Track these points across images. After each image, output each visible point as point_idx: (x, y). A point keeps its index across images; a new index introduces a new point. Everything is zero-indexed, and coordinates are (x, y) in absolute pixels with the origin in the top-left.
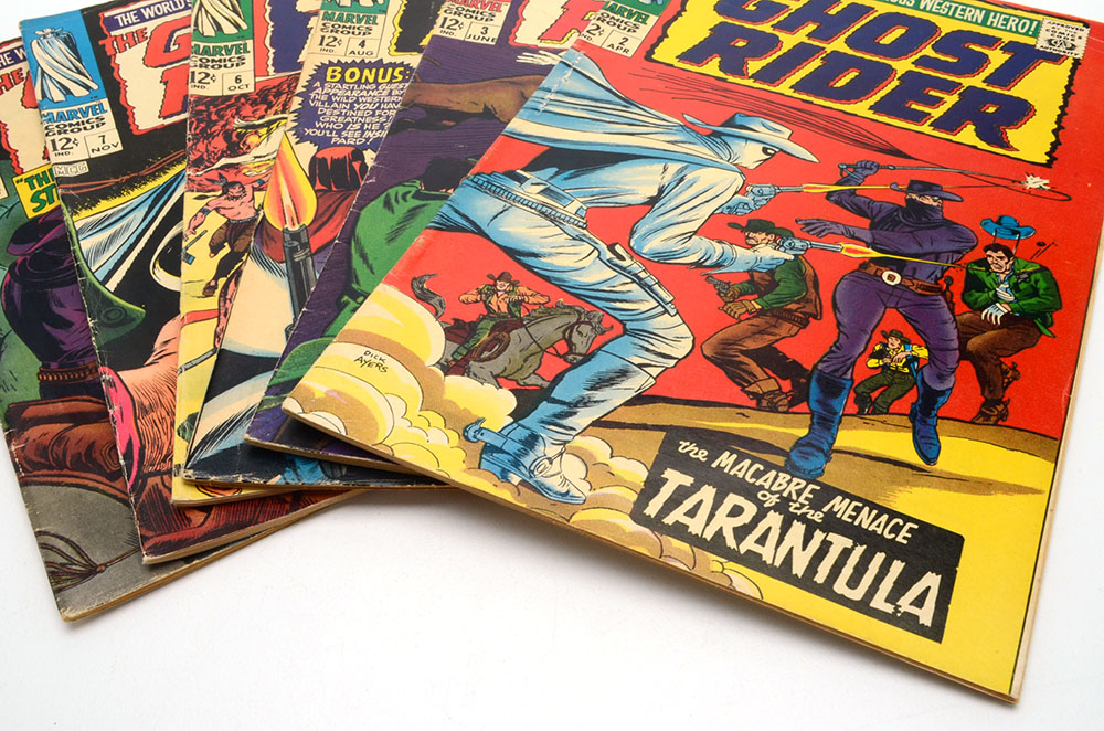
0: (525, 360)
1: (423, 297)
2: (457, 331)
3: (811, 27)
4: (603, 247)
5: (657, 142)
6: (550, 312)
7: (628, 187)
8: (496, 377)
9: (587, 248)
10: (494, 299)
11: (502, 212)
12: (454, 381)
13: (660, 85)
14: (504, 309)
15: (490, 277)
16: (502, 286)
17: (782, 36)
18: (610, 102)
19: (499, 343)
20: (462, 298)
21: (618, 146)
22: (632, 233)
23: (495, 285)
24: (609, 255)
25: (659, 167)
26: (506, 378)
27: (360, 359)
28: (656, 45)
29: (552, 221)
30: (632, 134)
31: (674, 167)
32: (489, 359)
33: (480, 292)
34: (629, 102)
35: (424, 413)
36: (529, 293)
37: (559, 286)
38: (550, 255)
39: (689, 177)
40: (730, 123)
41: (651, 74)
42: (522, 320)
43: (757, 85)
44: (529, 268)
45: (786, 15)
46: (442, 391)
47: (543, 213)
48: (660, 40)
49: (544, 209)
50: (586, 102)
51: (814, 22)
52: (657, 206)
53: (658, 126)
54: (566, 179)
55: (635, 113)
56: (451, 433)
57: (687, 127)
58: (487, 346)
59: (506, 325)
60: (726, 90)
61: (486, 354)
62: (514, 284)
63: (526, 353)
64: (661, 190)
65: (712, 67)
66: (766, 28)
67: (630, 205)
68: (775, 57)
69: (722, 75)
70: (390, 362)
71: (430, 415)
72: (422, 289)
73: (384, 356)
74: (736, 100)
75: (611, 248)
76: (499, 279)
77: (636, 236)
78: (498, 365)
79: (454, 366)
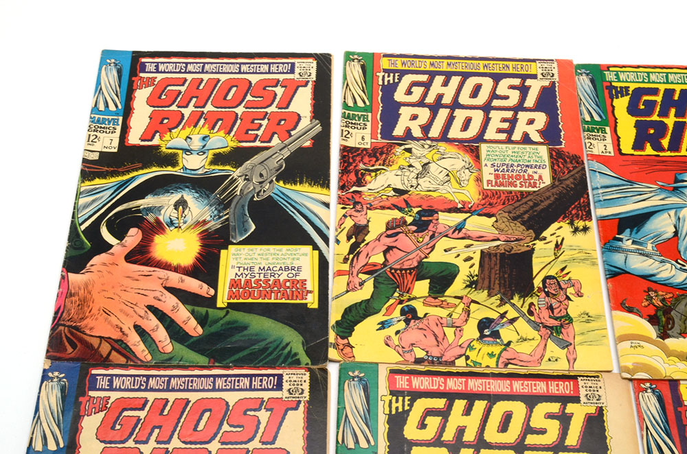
0: (685, 324)
1: (630, 310)
2: (653, 320)
3: (673, 111)
4: (674, 262)
5: (655, 201)
6: (678, 300)
7: (662, 230)
8: (680, 334)
9: (668, 265)
10: (654, 301)
11: (626, 259)
12: (668, 341)
13: (636, 168)
14: (661, 305)
15: (645, 291)
16: (652, 294)
17: (665, 120)
18: (623, 185)
19: (670, 319)
20: (643, 304)
21: (643, 208)
22: (679, 252)
23: (649, 295)
24: (679, 266)
25: (666, 215)
26: (684, 333)
27: (631, 347)
28: (619, 145)
29: (647, 256)
30: (644, 200)
31: (672, 212)
32: (672, 328)
33: (647, 300)
34: (631, 182)
35: (670, 358)
36: (664, 294)
37: (672, 287)
38: (658, 273)
39: (681, 216)
40: (677, 181)
41: (628, 163)
42: (670, 307)
43: (673, 154)
44: (655, 282)
45: (659, 107)
46: (667, 347)
47: (641, 254)
48: (619, 141)
49: (640, 252)
50: (615, 189)
51: (673, 107)
52: (679, 235)
53: (651, 192)
54: (636, 233)
55: (638, 187)
56: (683, 362)
57: (662, 188)
58: (668, 323)
59: (667, 311)
60: (663, 162)
61: (670, 326)
62: (656, 292)
63: (683, 320)
64: (675, 227)
65: (649, 150)
66: (655, 118)
67: (670, 239)
68: (669, 134)
69: (656, 153)
70: (642, 343)
71: (671, 358)
72: (627, 307)
73: (638, 342)
74: (671, 166)
75: (677, 262)
76: (649, 291)
77: (682, 253)
78: (677, 329)
79: (664, 335)
